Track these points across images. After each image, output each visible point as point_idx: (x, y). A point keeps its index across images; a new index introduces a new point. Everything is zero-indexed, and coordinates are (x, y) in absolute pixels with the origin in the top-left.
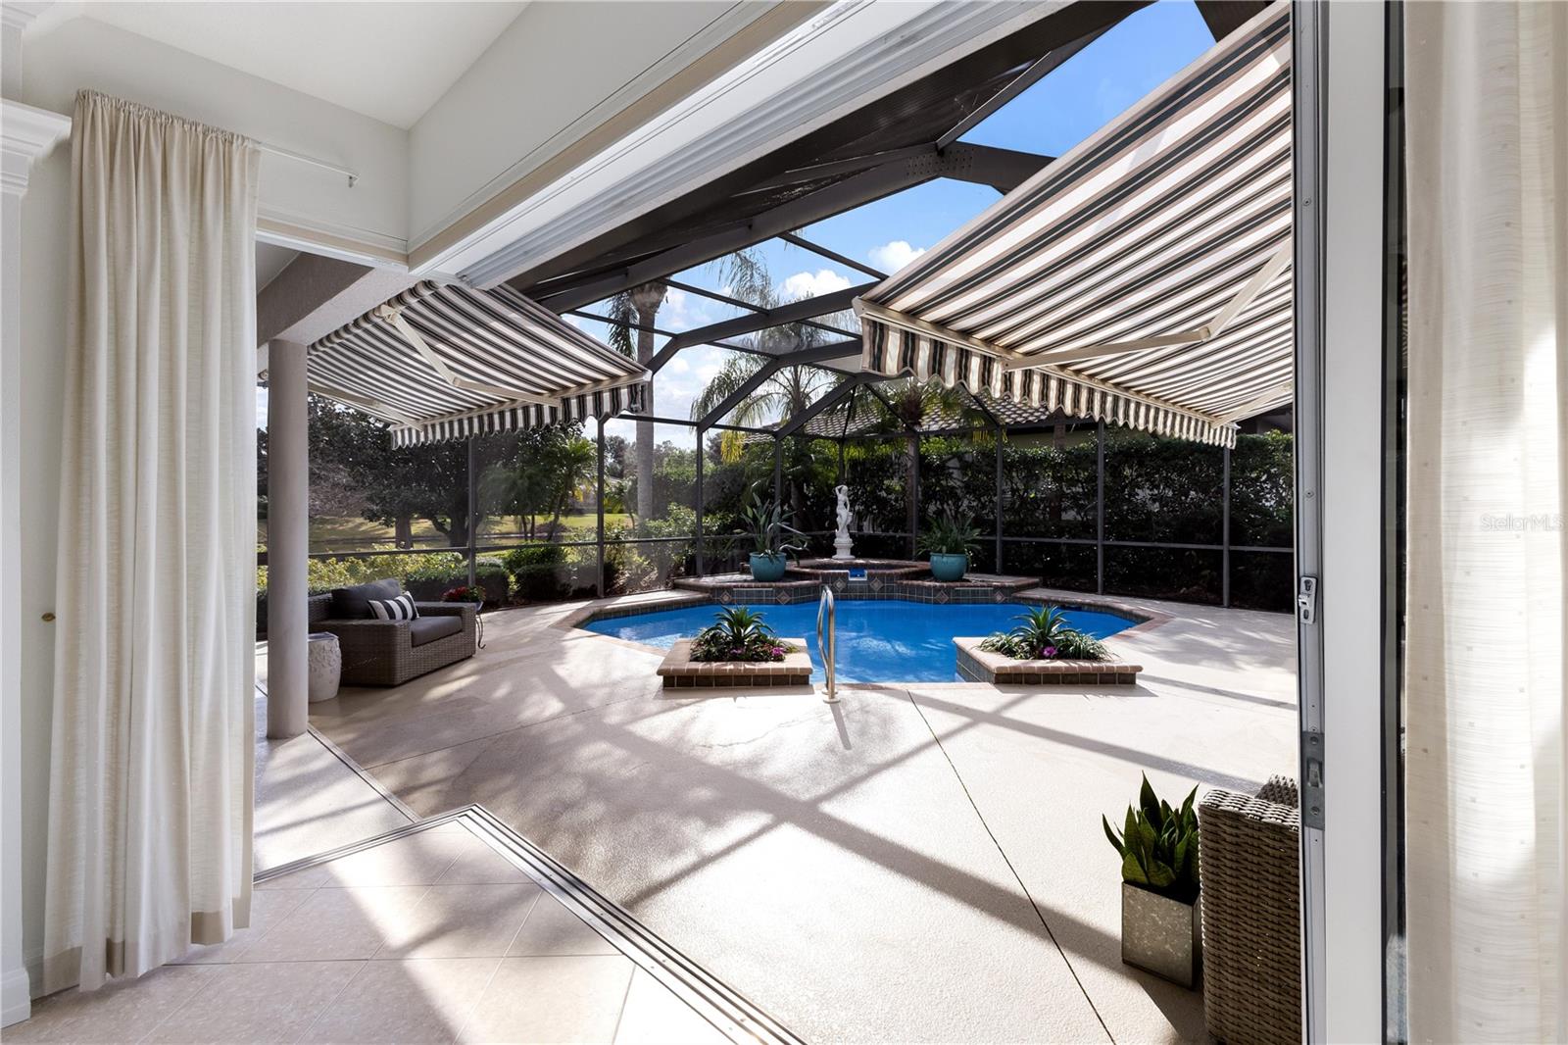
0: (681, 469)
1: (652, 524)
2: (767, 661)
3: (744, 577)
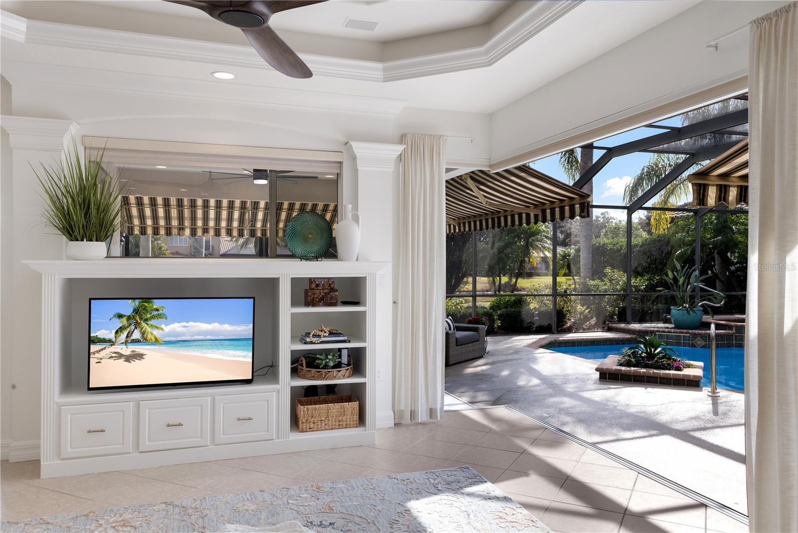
0: (616, 240)
1: (592, 282)
2: (670, 370)
3: (667, 325)
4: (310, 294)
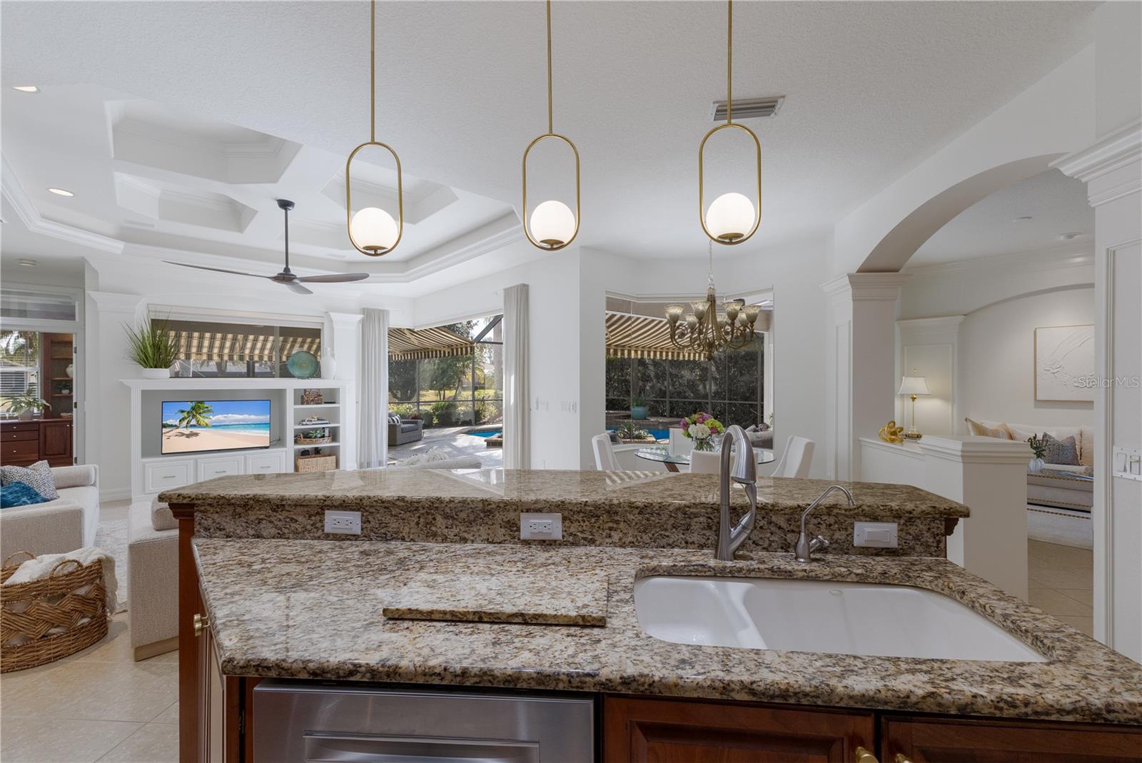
4: (304, 397)
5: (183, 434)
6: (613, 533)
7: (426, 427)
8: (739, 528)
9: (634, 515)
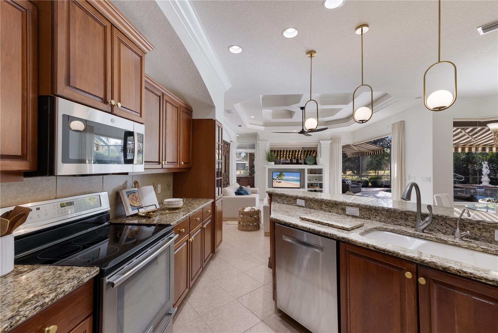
4: (311, 172)
5: (277, 182)
6: (377, 217)
7: (363, 187)
8: (424, 221)
9: (385, 212)
